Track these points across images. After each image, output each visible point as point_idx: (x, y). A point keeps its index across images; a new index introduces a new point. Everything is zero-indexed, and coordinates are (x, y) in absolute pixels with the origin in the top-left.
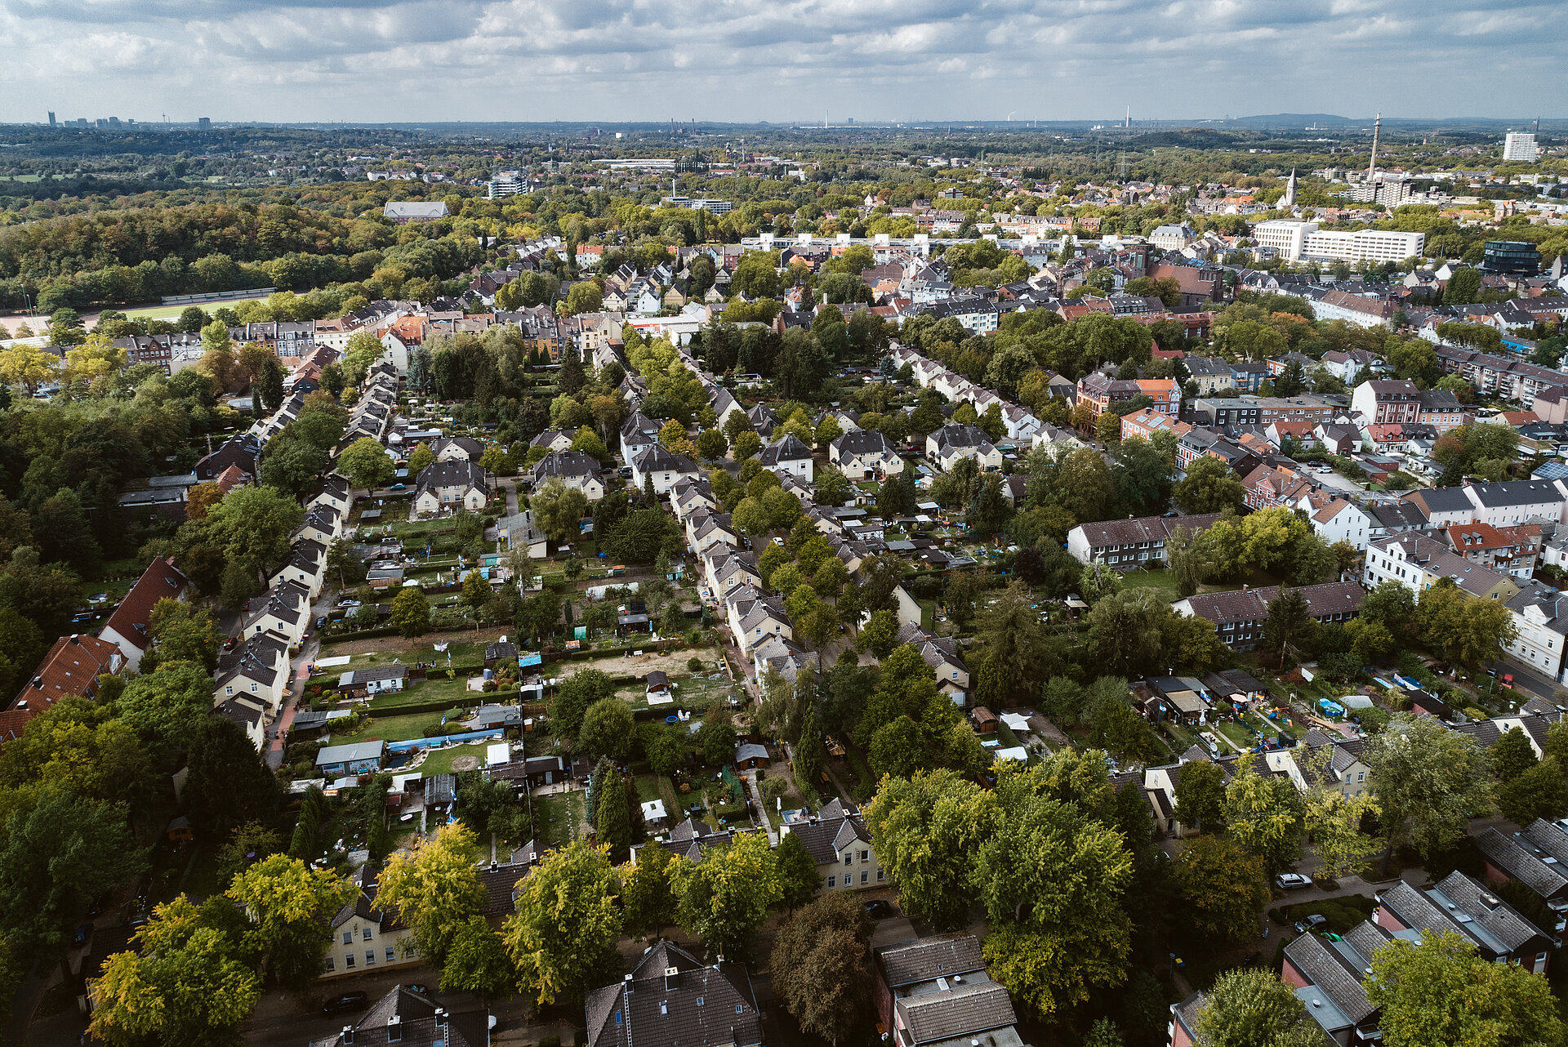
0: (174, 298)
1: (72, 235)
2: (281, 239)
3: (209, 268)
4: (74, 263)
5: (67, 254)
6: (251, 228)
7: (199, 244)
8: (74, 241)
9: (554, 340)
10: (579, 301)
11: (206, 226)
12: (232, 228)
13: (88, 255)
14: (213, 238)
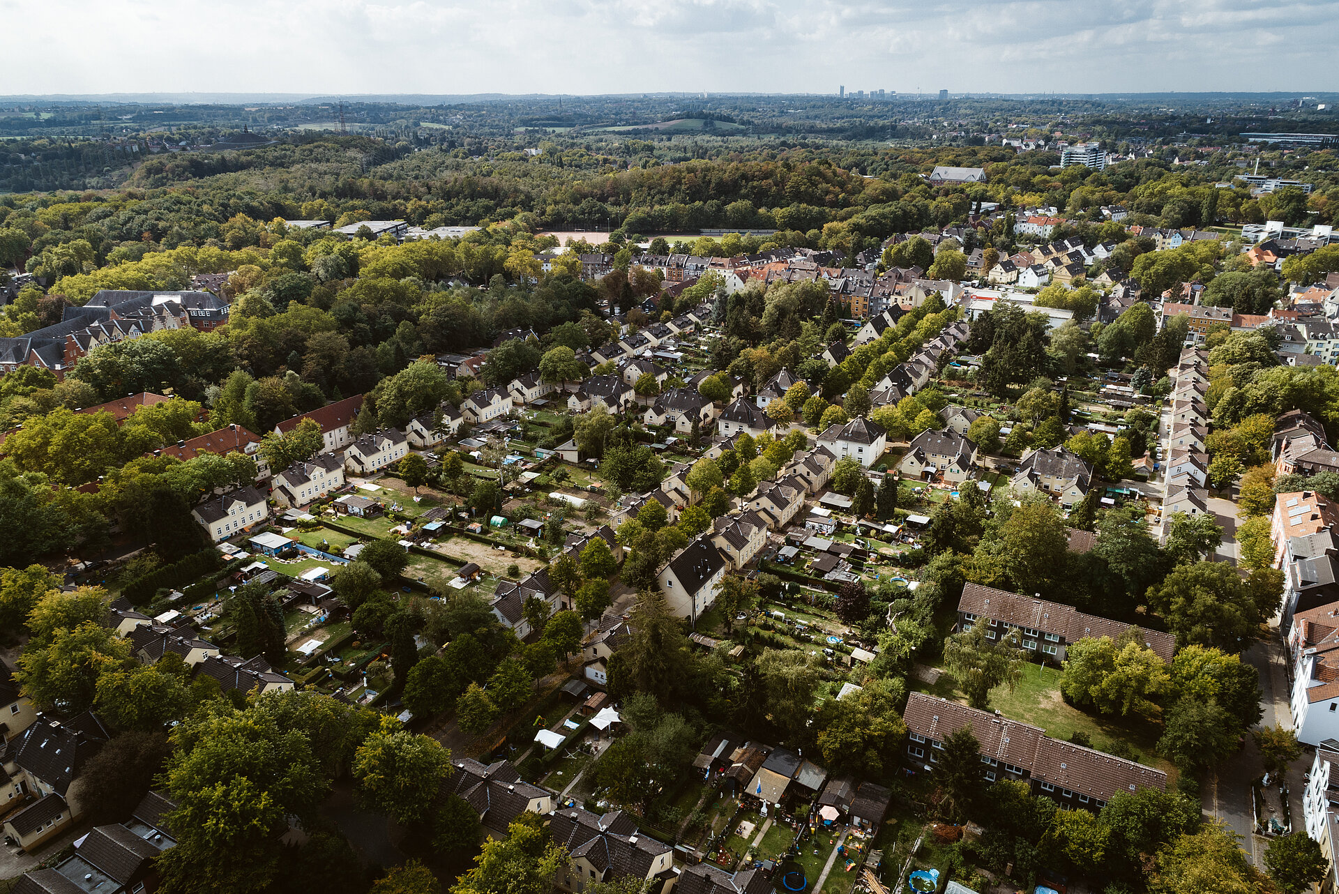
0: (708, 230)
1: (667, 179)
2: (800, 192)
3: (736, 211)
4: (661, 199)
5: (660, 192)
6: (781, 183)
7: (742, 191)
8: (667, 183)
9: (865, 299)
10: (941, 268)
11: (753, 178)
12: (770, 181)
13: (671, 194)
14: (754, 187)
